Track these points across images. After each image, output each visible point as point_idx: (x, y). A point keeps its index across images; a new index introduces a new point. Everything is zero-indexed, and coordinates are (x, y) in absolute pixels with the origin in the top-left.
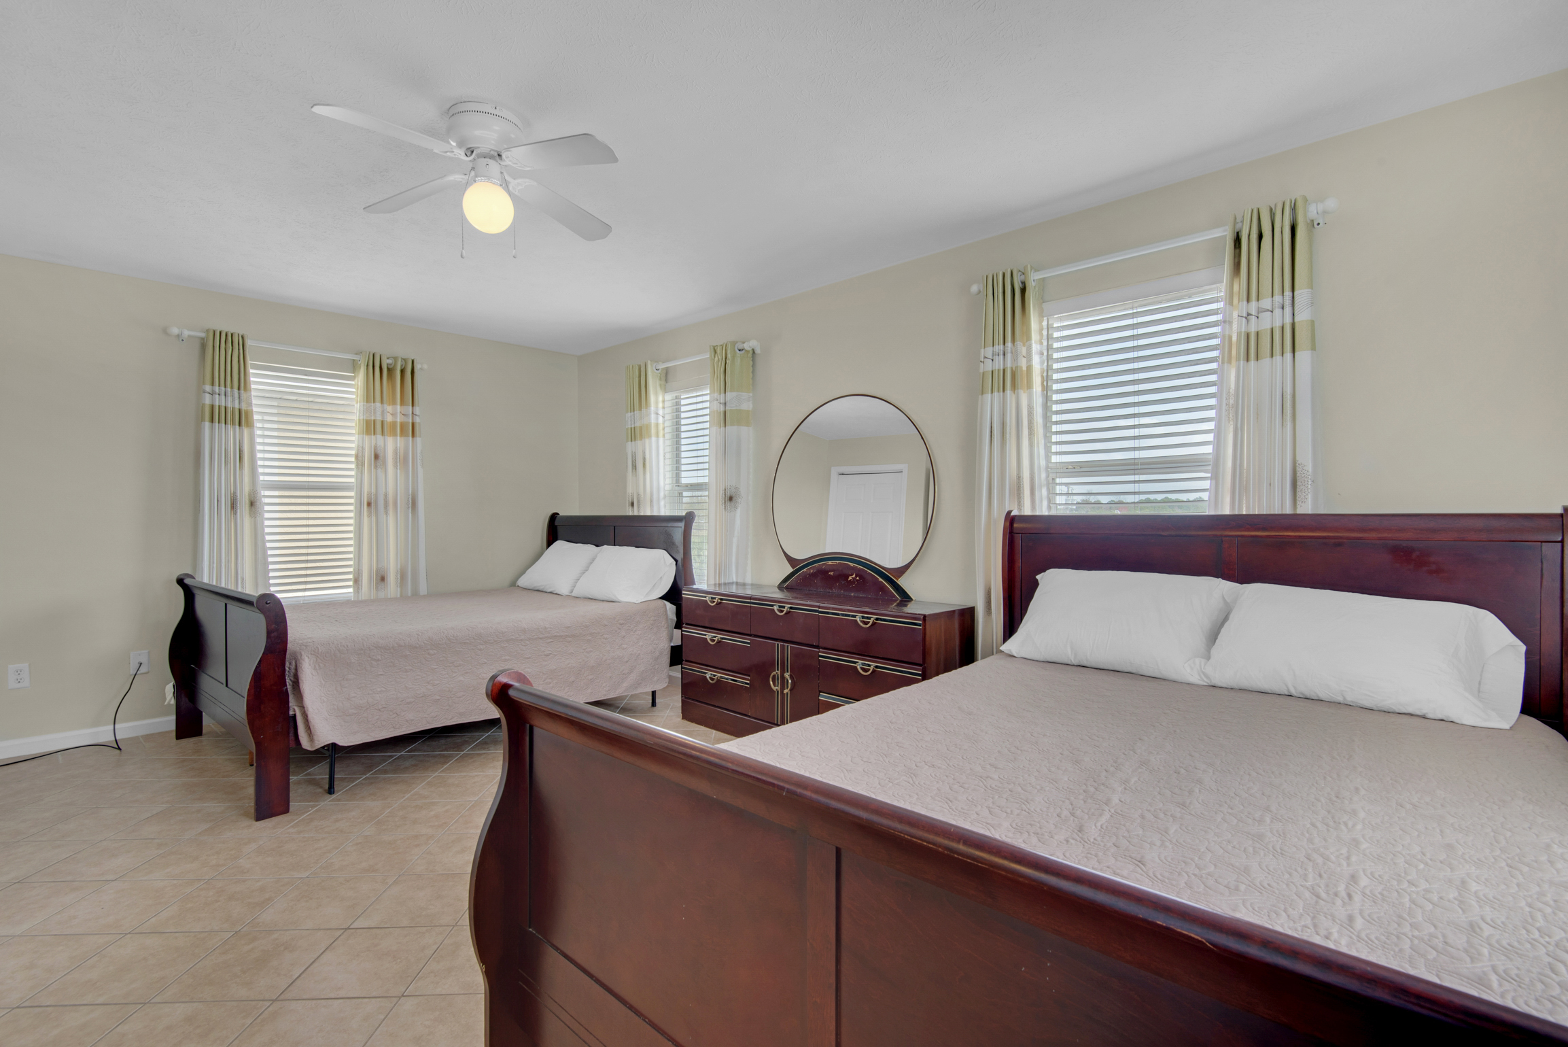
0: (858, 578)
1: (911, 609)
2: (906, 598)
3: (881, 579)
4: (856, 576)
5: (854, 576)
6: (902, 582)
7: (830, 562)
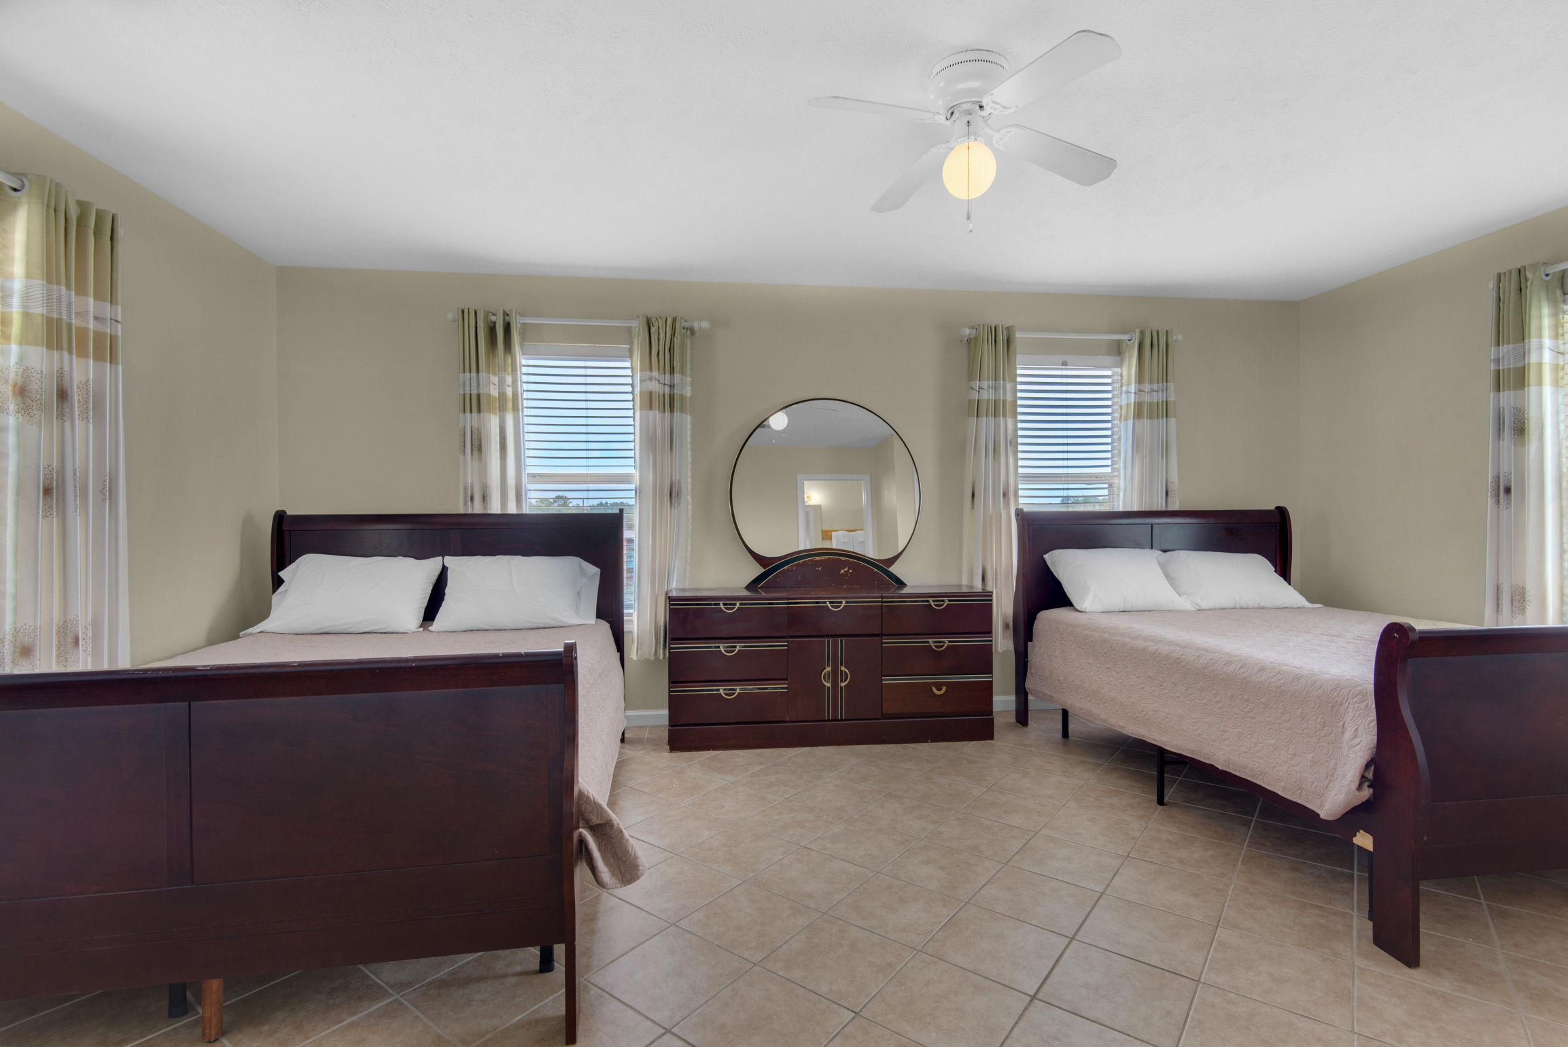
0: (851, 571)
1: (905, 591)
2: (901, 584)
3: (876, 570)
4: (849, 570)
5: (846, 569)
6: (893, 569)
7: (817, 558)
